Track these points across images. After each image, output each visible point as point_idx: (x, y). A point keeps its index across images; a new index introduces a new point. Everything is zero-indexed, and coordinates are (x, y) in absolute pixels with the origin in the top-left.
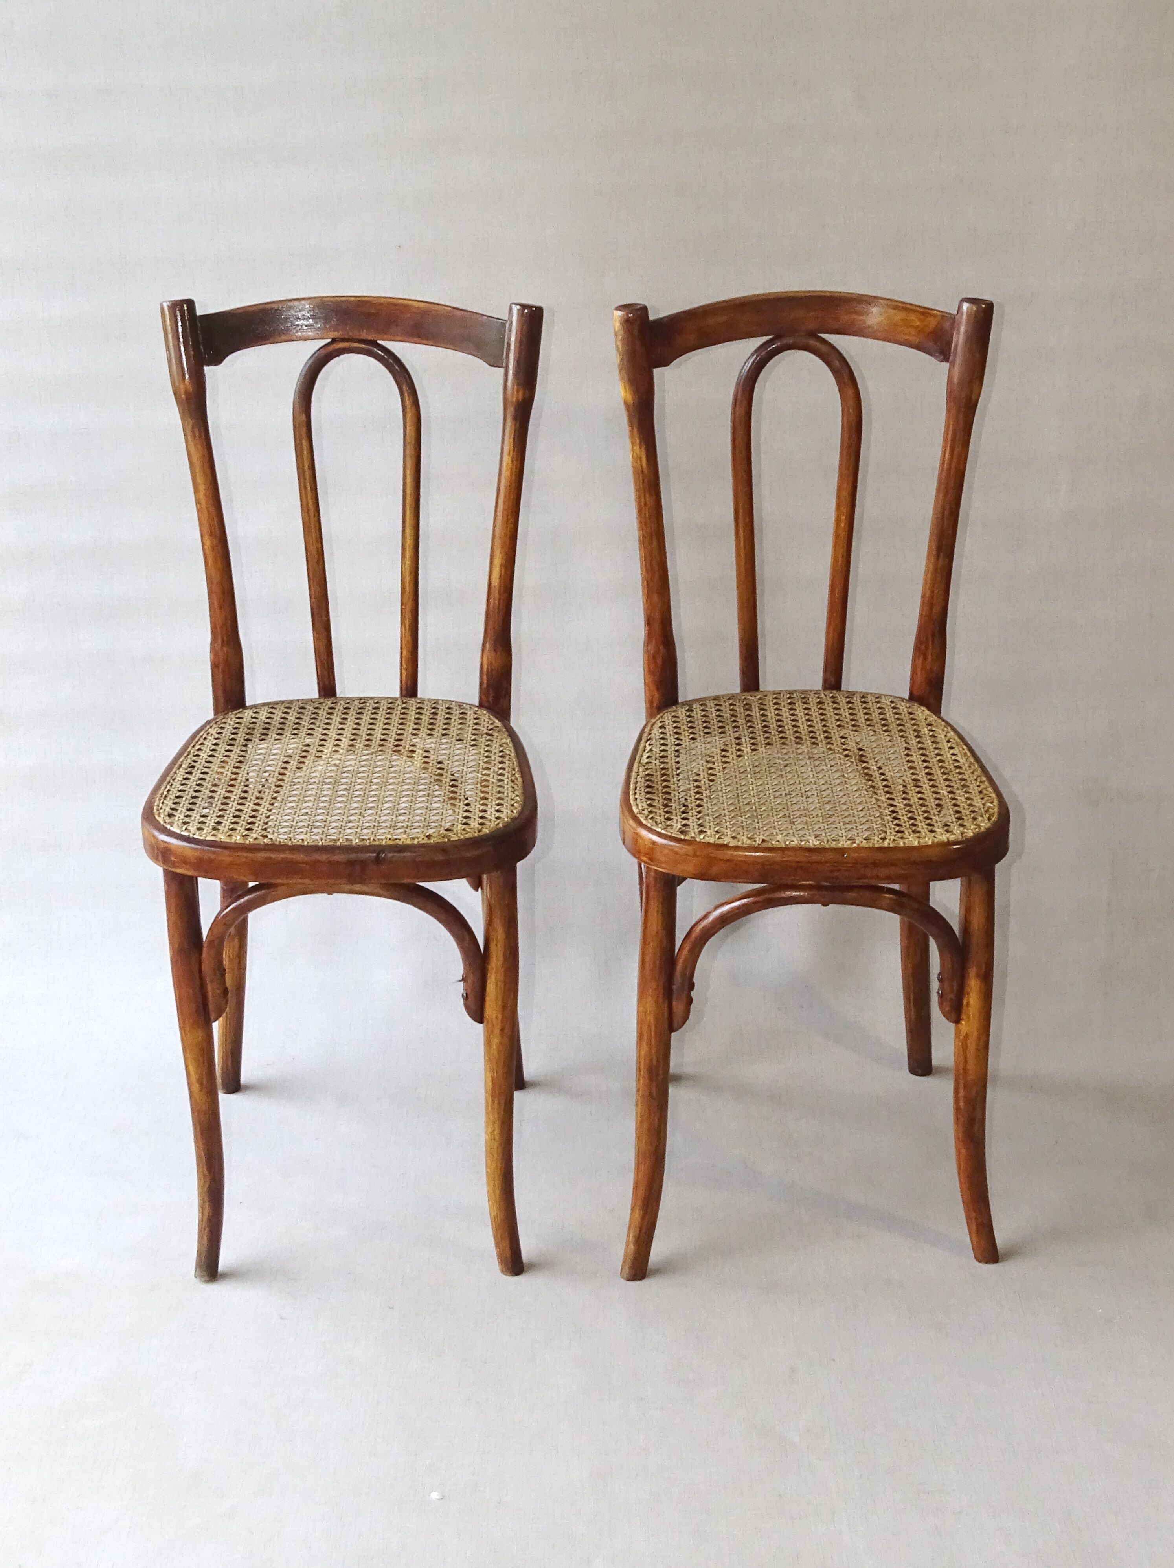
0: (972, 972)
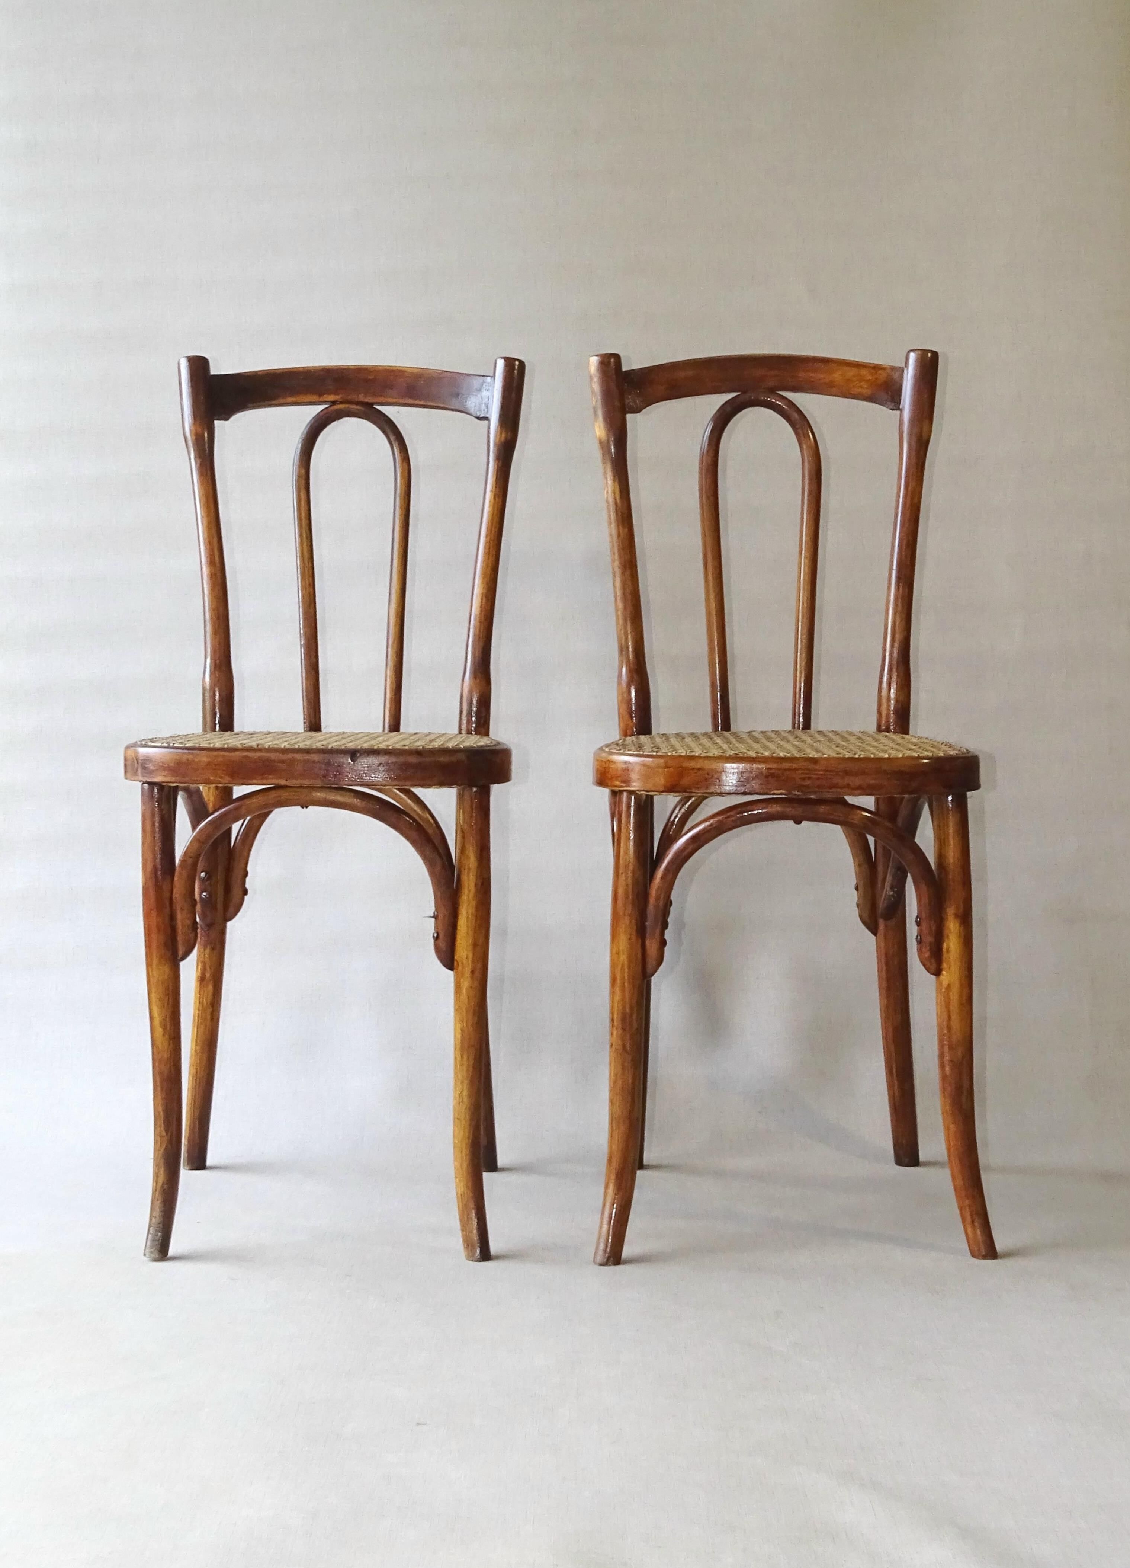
0: (950, 911)
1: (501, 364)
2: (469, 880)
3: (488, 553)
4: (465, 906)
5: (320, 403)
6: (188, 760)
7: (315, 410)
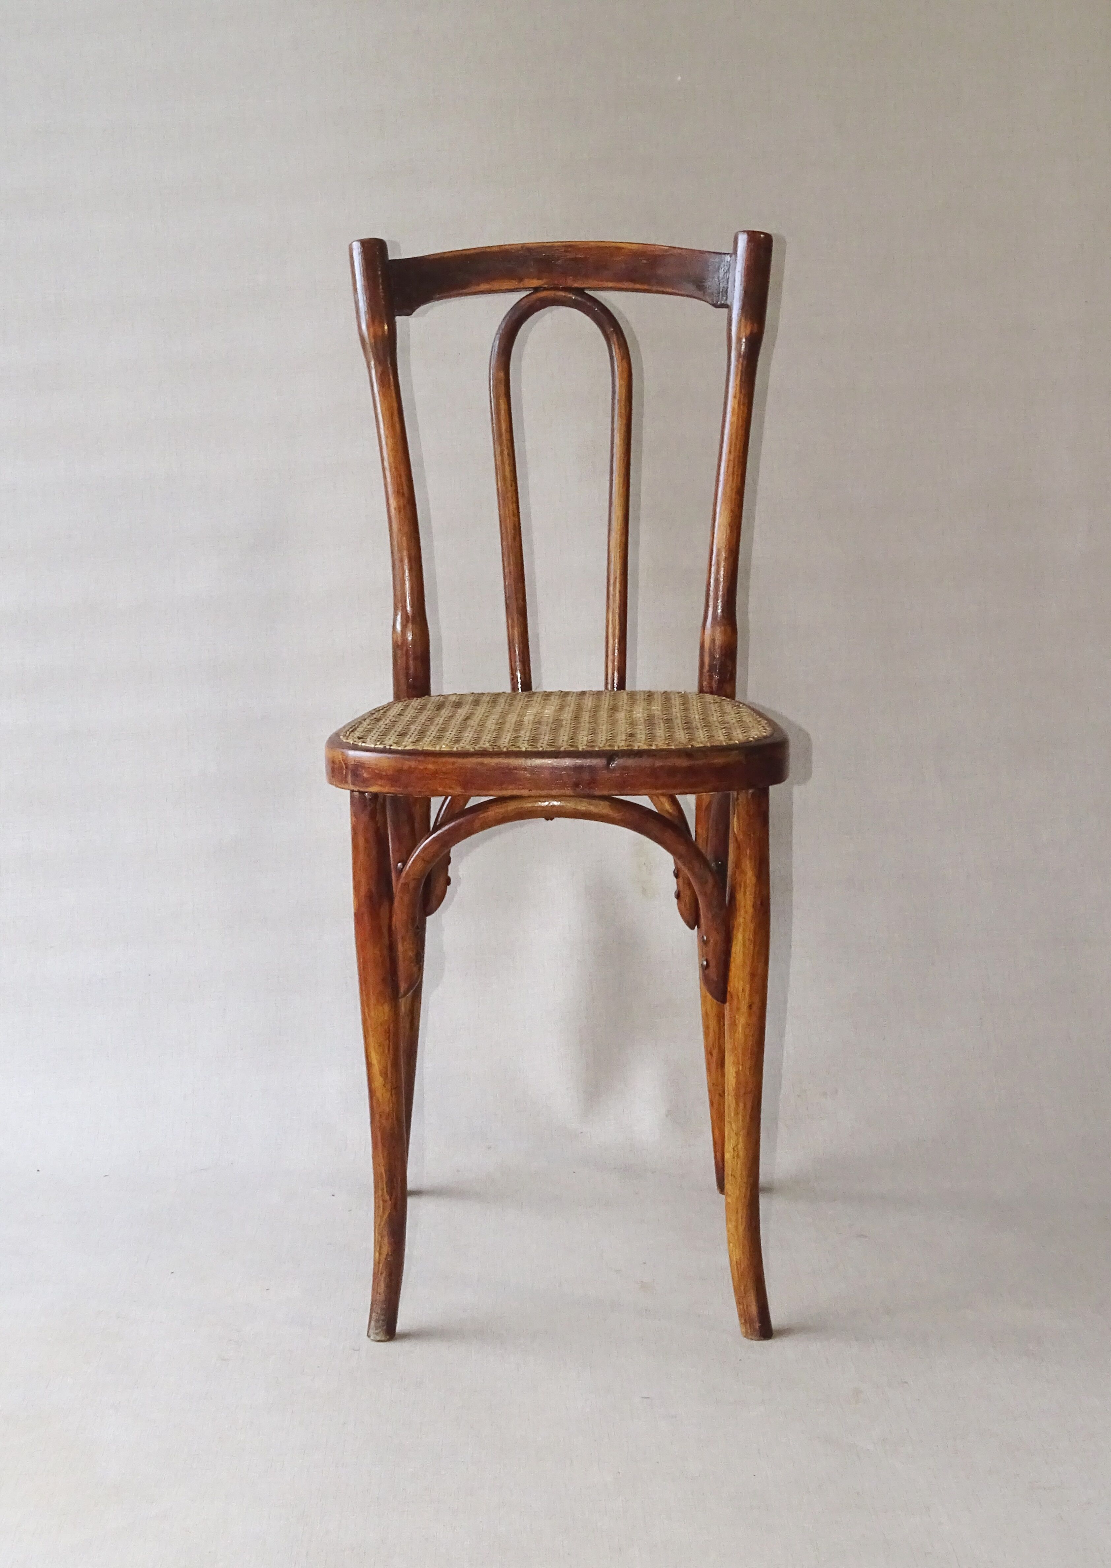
1: (743, 240)
2: (745, 899)
3: (731, 473)
4: (741, 930)
5: (519, 290)
6: (410, 767)
7: (514, 298)
